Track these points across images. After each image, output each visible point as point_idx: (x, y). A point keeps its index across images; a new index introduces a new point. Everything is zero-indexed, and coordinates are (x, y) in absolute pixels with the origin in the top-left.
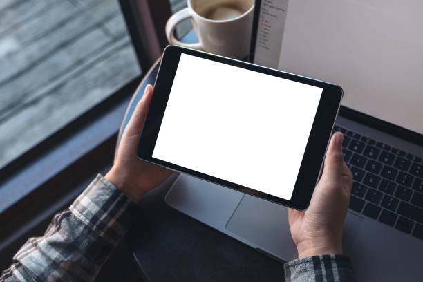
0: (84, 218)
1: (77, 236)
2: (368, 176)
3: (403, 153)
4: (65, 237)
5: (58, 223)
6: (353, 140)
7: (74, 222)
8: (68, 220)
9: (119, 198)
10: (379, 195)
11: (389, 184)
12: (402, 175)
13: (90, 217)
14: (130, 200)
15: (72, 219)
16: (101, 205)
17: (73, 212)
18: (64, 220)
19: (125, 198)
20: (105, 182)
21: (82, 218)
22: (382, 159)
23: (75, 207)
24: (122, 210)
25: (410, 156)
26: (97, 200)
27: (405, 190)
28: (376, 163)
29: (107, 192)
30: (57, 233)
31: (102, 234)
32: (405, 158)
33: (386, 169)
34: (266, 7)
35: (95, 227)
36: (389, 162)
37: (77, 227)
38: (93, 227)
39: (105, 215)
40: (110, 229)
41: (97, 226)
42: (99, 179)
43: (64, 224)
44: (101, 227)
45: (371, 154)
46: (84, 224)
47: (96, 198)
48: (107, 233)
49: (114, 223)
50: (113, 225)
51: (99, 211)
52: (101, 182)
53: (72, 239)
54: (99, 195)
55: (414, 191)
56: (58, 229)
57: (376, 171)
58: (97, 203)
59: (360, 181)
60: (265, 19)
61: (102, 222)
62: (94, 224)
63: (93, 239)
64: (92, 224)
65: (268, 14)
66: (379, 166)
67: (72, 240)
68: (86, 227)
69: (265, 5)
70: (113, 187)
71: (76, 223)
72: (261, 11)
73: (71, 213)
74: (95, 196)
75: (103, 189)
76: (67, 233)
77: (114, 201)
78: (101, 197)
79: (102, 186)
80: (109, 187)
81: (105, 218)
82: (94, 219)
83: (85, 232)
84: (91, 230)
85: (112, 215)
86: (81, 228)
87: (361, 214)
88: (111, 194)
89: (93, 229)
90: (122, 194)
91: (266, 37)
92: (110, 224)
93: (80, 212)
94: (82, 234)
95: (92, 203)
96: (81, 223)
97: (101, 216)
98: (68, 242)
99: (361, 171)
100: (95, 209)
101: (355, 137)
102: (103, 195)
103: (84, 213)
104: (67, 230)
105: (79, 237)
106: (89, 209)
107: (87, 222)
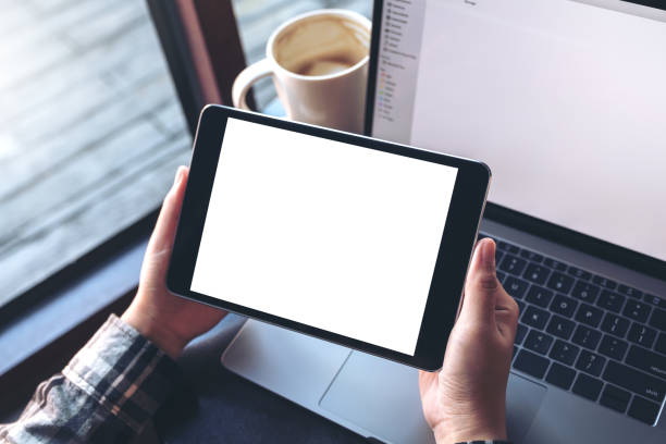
0: (86, 384)
1: (73, 414)
2: (555, 321)
3: (611, 284)
4: (54, 417)
5: (43, 397)
6: (531, 265)
7: (69, 393)
8: (60, 389)
9: (143, 350)
10: (573, 350)
11: (588, 333)
12: (610, 319)
13: (96, 383)
14: (161, 353)
15: (66, 387)
16: (114, 361)
17: (68, 377)
18: (54, 390)
19: (153, 350)
20: (121, 325)
21: (83, 385)
22: (577, 294)
23: (72, 368)
24: (148, 370)
25: (623, 289)
26: (108, 354)
27: (615, 343)
28: (567, 300)
29: (124, 340)
30: (41, 412)
31: (115, 410)
32: (616, 291)
33: (584, 309)
34: (388, 54)
35: (104, 398)
36: (590, 299)
37: (74, 400)
38: (100, 398)
39: (120, 378)
40: (129, 401)
41: (107, 397)
42: (111, 322)
43: (53, 396)
44: (113, 399)
45: (559, 285)
46: (85, 393)
47: (105, 351)
48: (123, 408)
49: (137, 391)
50: (134, 395)
51: (111, 373)
52: (116, 325)
53: (65, 419)
54: (111, 346)
55: (630, 344)
56: (42, 407)
57: (568, 312)
58: (107, 359)
59: (542, 328)
60: (387, 73)
61: (115, 389)
62: (103, 393)
63: (99, 418)
64: (98, 394)
65: (390, 64)
66: (572, 304)
67: (66, 421)
68: (89, 399)
69: (385, 49)
70: (135, 333)
71: (73, 393)
72: (381, 60)
73: (64, 378)
74: (105, 348)
75: (117, 336)
76: (56, 410)
77: (136, 353)
78: (115, 349)
79: (116, 331)
80: (127, 333)
81: (120, 384)
82: (103, 385)
83: (87, 408)
84: (97, 402)
85: (130, 378)
86: (81, 401)
87: (543, 382)
88: (131, 343)
89: (101, 402)
90: (149, 342)
91: (388, 101)
92: (129, 393)
93: (80, 376)
94: (82, 410)
95: (101, 360)
96: (80, 393)
97: (113, 380)
98: (59, 424)
99: (543, 311)
100: (104, 369)
101: (534, 259)
102: (116, 346)
103: (86, 376)
104: (57, 405)
105: (77, 416)
106: (94, 369)
107: (90, 390)
